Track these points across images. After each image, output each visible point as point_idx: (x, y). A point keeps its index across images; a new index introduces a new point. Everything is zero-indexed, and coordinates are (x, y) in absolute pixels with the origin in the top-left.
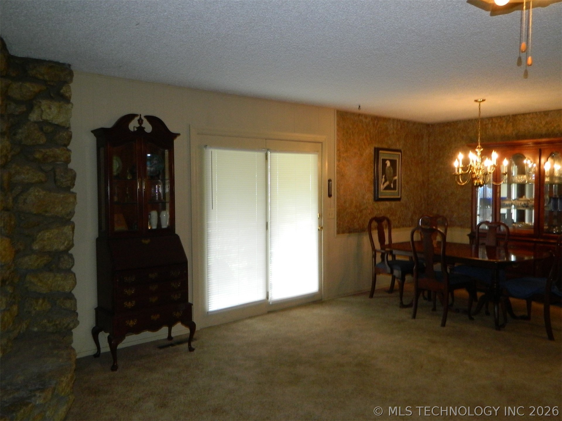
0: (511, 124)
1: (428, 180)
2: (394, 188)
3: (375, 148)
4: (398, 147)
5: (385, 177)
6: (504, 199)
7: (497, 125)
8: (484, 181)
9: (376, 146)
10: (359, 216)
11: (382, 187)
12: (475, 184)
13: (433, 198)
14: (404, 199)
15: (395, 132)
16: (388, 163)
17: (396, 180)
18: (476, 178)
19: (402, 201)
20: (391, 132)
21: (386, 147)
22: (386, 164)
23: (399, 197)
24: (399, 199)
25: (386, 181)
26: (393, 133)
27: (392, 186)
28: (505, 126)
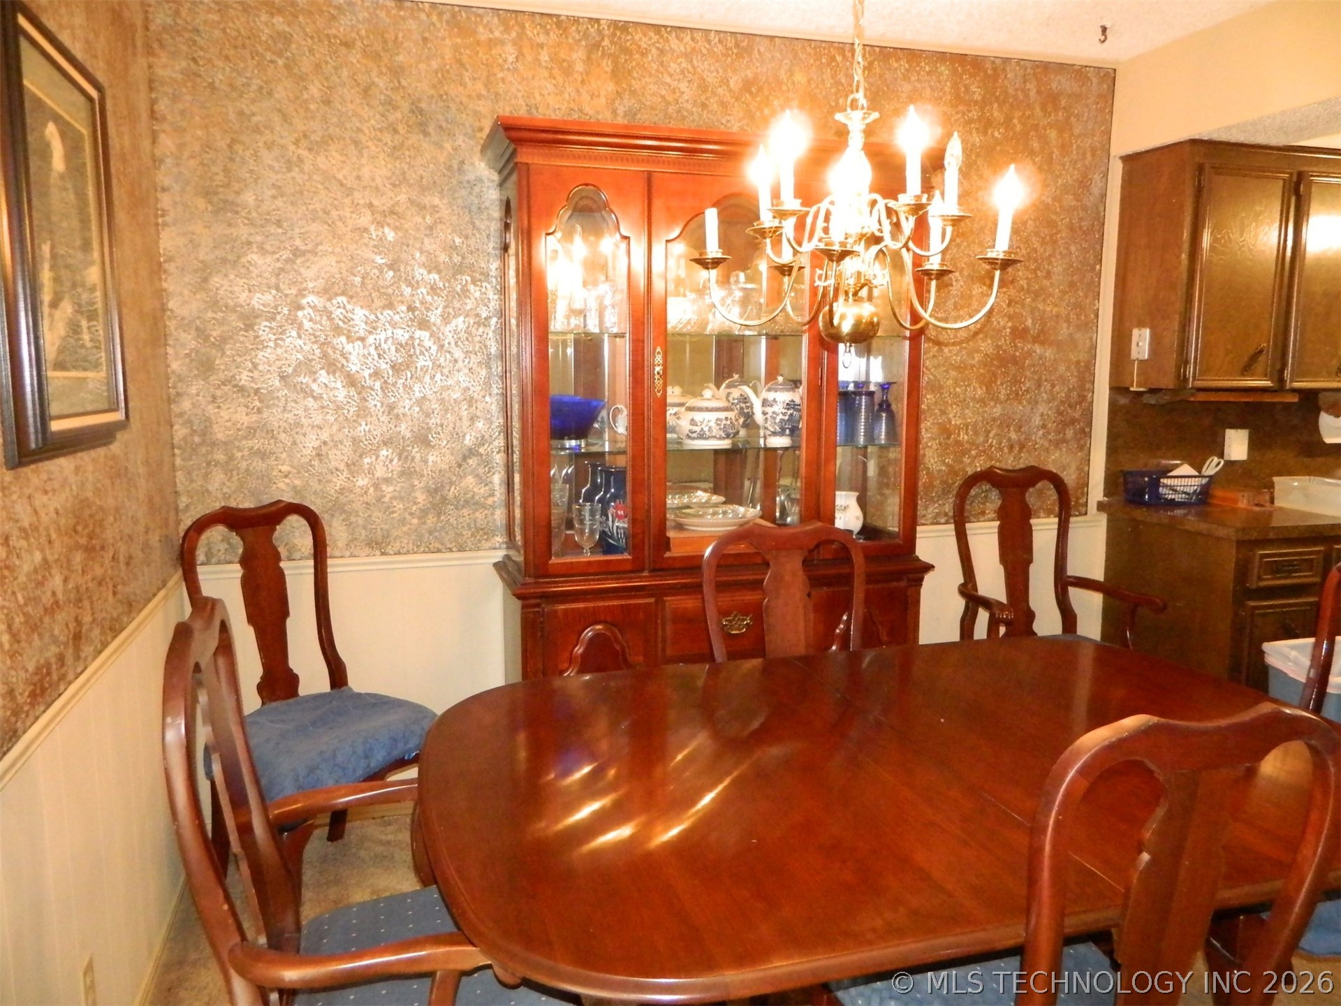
0: (607, 65)
7: (545, 56)
28: (579, 67)
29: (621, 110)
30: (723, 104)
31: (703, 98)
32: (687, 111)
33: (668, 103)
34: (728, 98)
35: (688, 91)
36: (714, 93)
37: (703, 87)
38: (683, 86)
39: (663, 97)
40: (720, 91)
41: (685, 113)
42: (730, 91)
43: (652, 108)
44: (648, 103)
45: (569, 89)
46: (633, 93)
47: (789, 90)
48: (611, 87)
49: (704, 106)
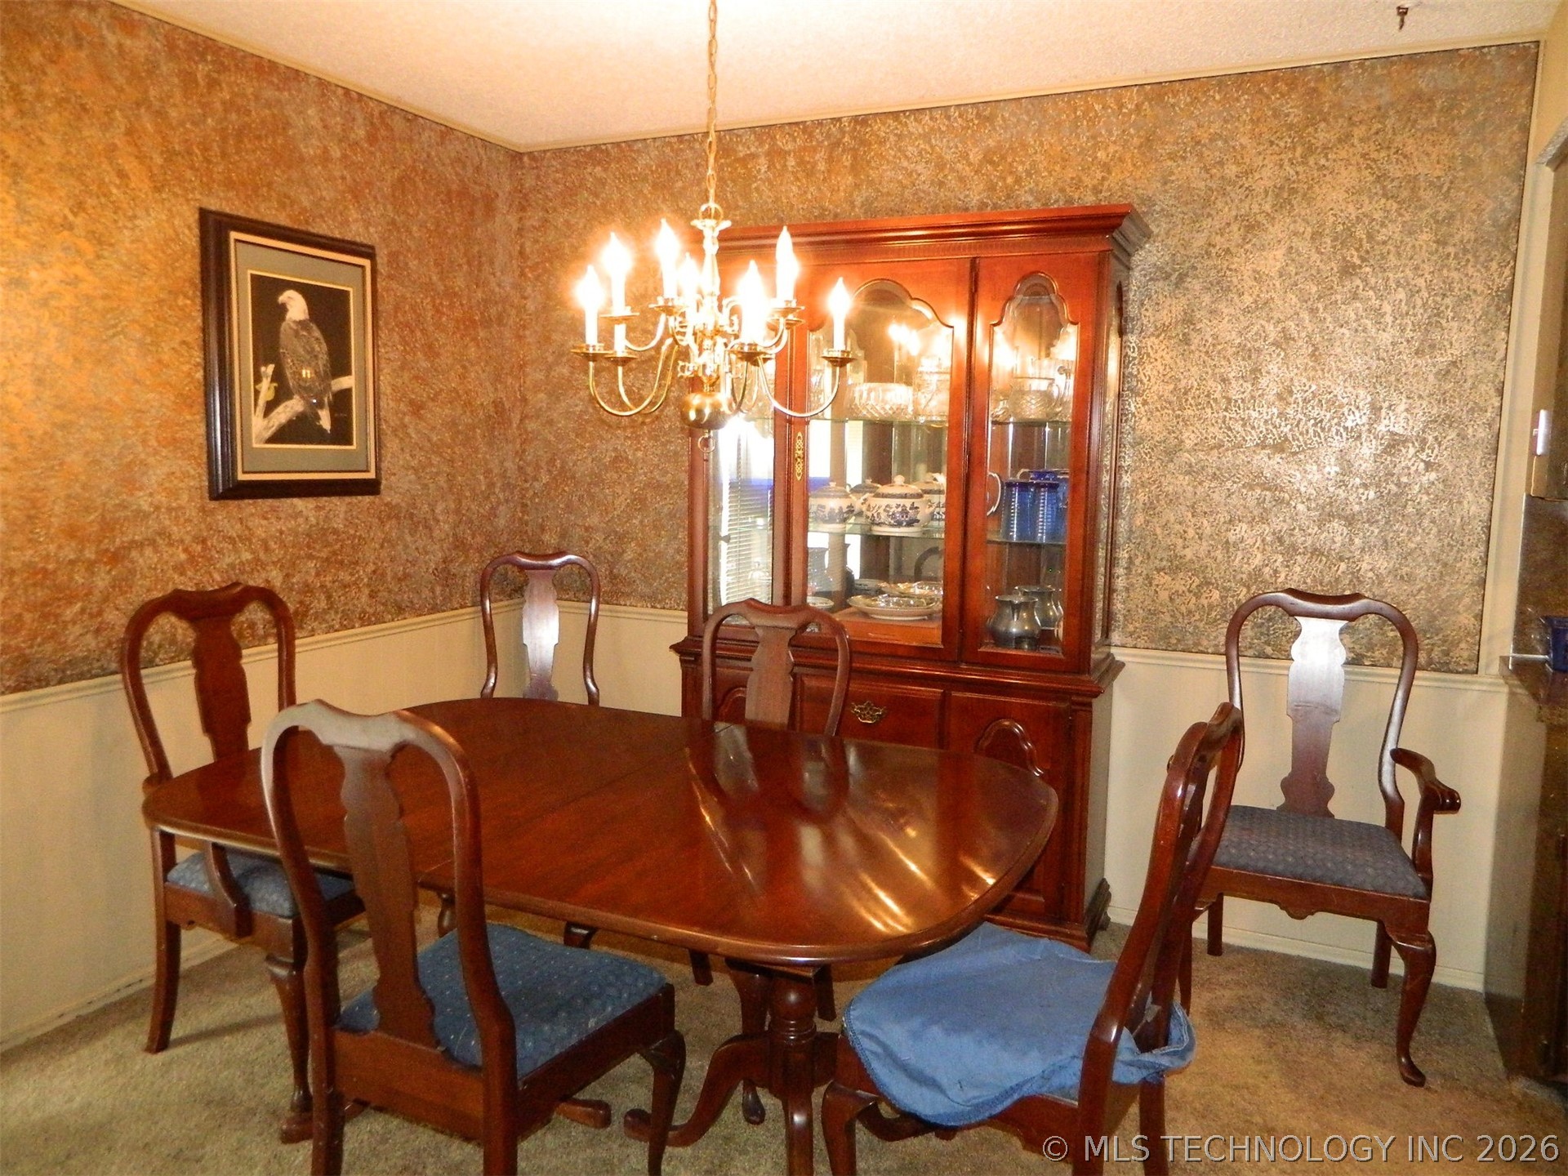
0: (847, 160)
1: (524, 400)
2: (341, 433)
3: (204, 215)
4: (355, 232)
5: (278, 376)
6: (822, 484)
7: (791, 162)
8: (735, 399)
9: (213, 205)
10: (102, 581)
11: (260, 426)
12: (692, 416)
13: (545, 478)
14: (398, 487)
15: (336, 153)
16: (296, 307)
17: (345, 394)
18: (695, 383)
19: (387, 496)
20: (310, 149)
21: (282, 220)
22: (283, 309)
23: (371, 475)
24: (370, 487)
25: (282, 394)
26: (325, 158)
27: (325, 421)
28: (822, 166)
29: (858, 201)
30: (961, 179)
31: (941, 176)
32: (924, 192)
33: (904, 187)
34: (967, 171)
35: (925, 172)
36: (952, 170)
37: (941, 166)
38: (920, 168)
39: (900, 182)
40: (959, 166)
41: (922, 195)
42: (970, 164)
43: (888, 194)
44: (885, 190)
45: (812, 189)
46: (871, 183)
47: (1036, 153)
48: (850, 179)
49: (941, 184)
